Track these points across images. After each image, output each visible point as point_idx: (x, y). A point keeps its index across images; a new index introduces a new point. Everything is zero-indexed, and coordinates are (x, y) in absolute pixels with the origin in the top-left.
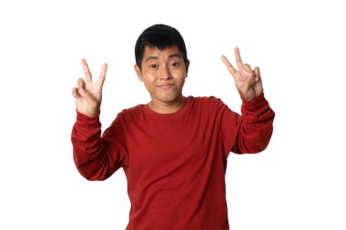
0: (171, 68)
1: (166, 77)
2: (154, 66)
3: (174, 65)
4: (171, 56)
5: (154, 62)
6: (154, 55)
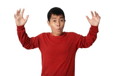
0: (60, 22)
2: (54, 21)
3: (61, 21)
4: (60, 18)
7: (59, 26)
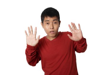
1: (52, 28)
2: (48, 23)
4: (54, 20)
7: (53, 28)
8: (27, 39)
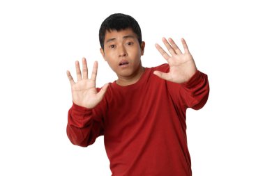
2: (113, 46)
3: (129, 44)
5: (113, 43)
6: (113, 38)
7: (125, 55)
8: (72, 91)
